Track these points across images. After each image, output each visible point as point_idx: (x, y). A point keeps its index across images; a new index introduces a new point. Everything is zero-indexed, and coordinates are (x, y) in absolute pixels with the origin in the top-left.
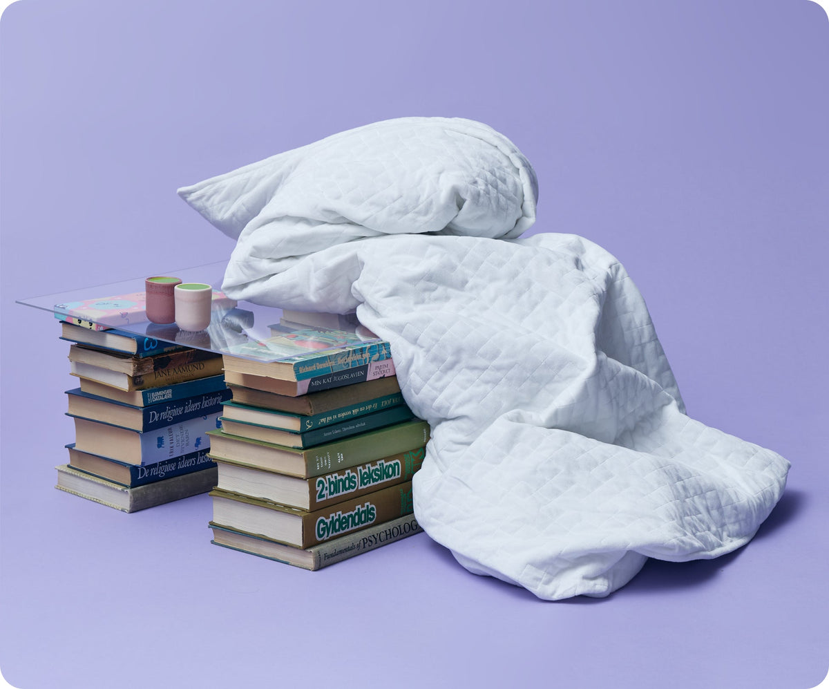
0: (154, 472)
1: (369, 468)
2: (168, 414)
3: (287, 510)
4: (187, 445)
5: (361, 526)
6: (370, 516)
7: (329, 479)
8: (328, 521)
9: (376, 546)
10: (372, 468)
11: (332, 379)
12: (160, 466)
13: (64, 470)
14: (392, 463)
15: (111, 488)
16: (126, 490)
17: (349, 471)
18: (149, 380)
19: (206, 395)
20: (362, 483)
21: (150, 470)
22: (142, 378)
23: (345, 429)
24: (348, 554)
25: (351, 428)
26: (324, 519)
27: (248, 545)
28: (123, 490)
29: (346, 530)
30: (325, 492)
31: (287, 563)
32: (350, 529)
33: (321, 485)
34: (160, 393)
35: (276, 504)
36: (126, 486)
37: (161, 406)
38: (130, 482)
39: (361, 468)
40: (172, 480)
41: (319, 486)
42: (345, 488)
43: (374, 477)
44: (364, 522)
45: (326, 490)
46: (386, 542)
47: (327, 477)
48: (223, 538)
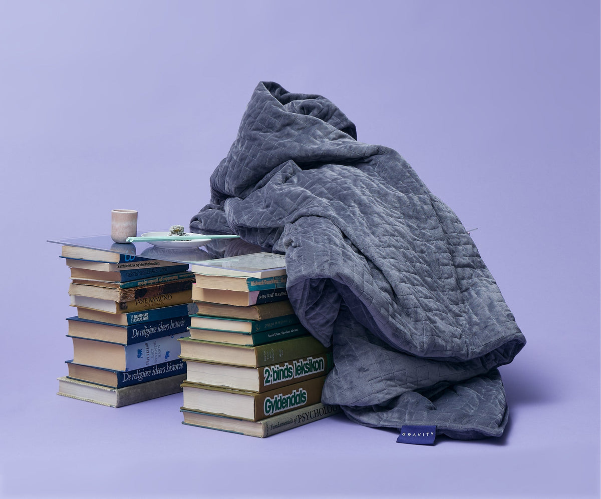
0: (135, 376)
1: (301, 362)
2: (145, 332)
3: (242, 393)
4: (160, 356)
5: (296, 406)
6: (302, 399)
7: (273, 369)
8: (273, 401)
9: (307, 421)
10: (303, 363)
11: (274, 295)
12: (139, 372)
13: (64, 380)
14: (318, 359)
15: (102, 390)
16: (113, 391)
17: (287, 364)
18: (132, 306)
19: (173, 319)
20: (297, 373)
21: (132, 375)
22: (127, 304)
23: (283, 333)
24: (287, 426)
25: (287, 332)
26: (270, 398)
27: (212, 423)
28: (111, 391)
29: (286, 409)
30: (270, 378)
31: (242, 434)
32: (289, 408)
33: (267, 373)
34: (140, 316)
35: (232, 389)
36: (114, 388)
37: (140, 326)
38: (117, 384)
39: (296, 362)
40: (148, 383)
41: (266, 374)
42: (284, 376)
43: (306, 369)
44: (299, 403)
45: (271, 377)
46: (315, 419)
47: (272, 367)
48: (192, 419)
